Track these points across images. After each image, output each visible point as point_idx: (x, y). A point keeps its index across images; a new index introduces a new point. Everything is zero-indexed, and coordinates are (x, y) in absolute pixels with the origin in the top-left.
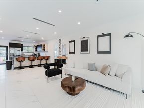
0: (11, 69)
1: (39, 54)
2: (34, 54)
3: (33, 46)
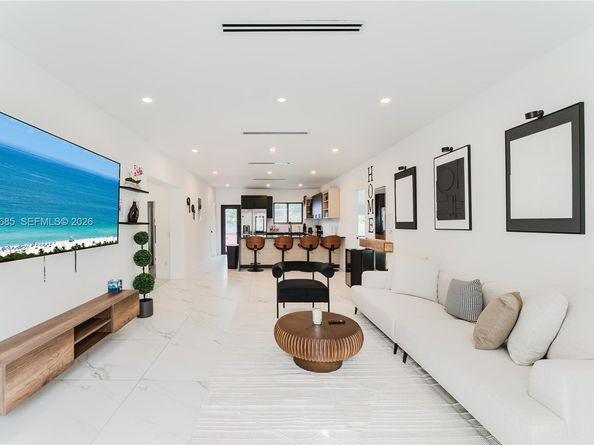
0: (235, 268)
1: (319, 227)
2: (305, 227)
3: (302, 200)
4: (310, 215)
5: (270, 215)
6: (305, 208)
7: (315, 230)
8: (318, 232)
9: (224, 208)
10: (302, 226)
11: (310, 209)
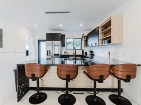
1: (92, 52)
2: (83, 52)
3: (81, 37)
4: (86, 45)
5: (63, 45)
6: (83, 41)
7: (89, 53)
8: (91, 54)
9: (39, 41)
10: (81, 51)
11: (86, 41)
